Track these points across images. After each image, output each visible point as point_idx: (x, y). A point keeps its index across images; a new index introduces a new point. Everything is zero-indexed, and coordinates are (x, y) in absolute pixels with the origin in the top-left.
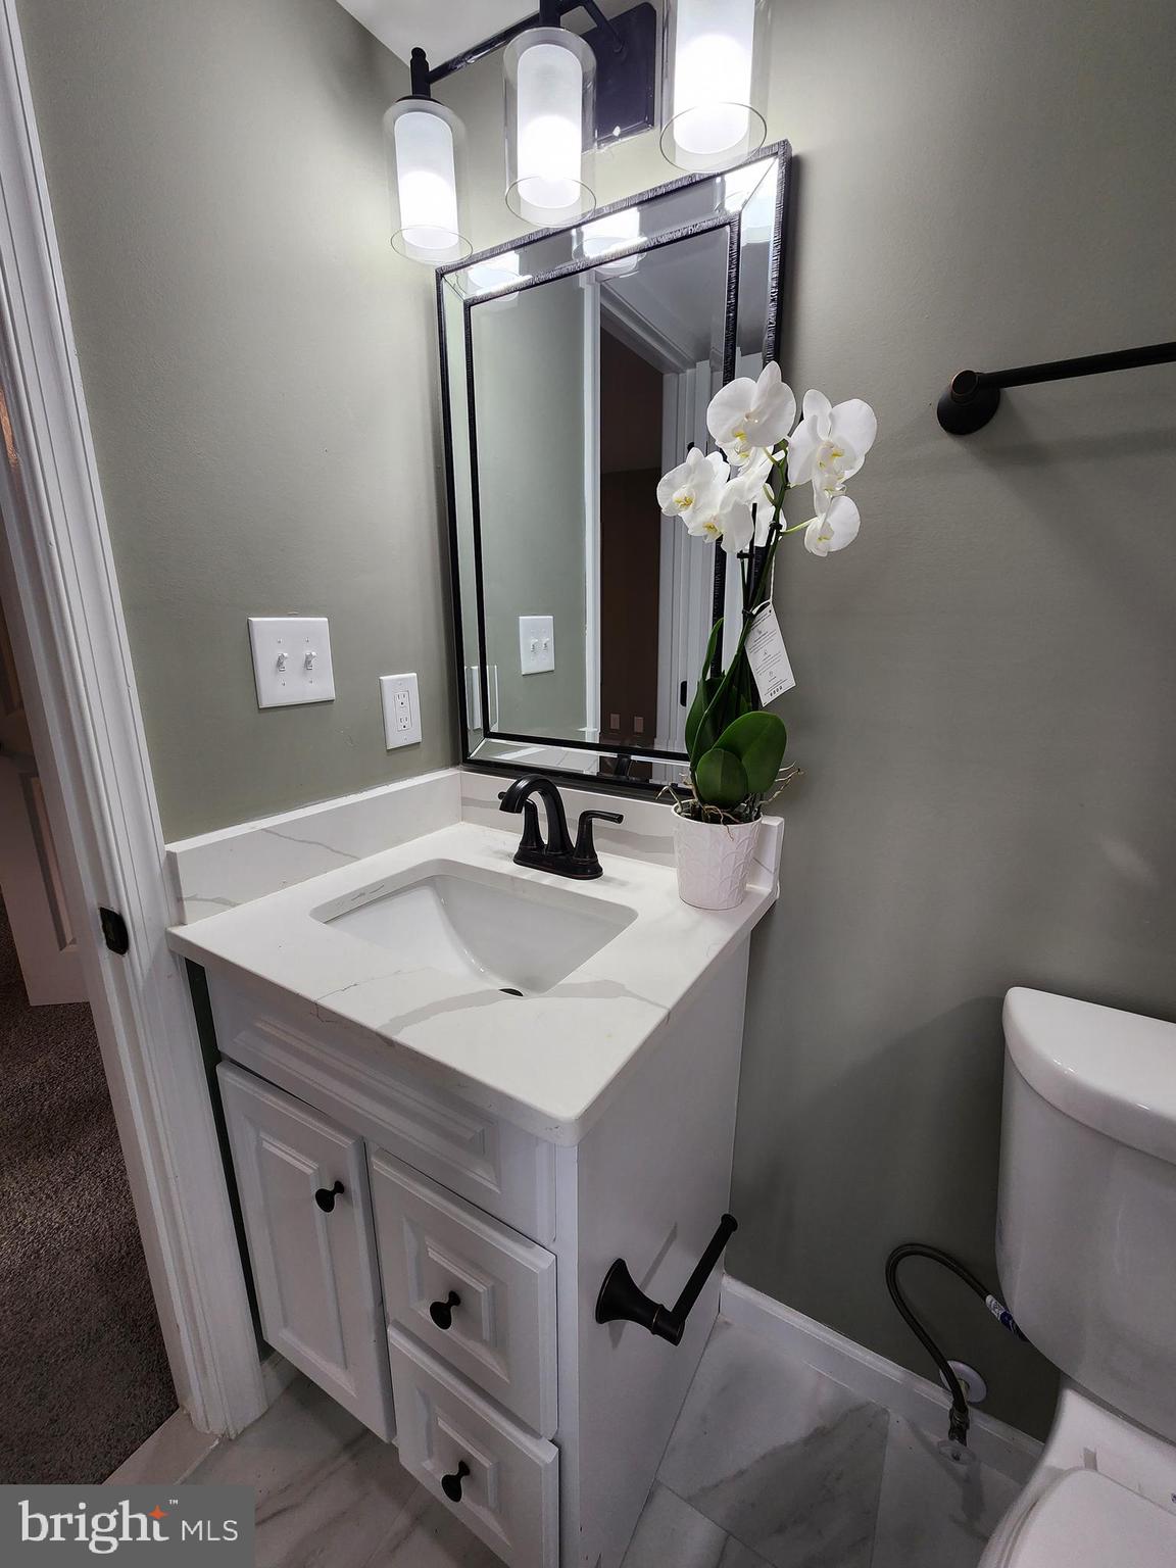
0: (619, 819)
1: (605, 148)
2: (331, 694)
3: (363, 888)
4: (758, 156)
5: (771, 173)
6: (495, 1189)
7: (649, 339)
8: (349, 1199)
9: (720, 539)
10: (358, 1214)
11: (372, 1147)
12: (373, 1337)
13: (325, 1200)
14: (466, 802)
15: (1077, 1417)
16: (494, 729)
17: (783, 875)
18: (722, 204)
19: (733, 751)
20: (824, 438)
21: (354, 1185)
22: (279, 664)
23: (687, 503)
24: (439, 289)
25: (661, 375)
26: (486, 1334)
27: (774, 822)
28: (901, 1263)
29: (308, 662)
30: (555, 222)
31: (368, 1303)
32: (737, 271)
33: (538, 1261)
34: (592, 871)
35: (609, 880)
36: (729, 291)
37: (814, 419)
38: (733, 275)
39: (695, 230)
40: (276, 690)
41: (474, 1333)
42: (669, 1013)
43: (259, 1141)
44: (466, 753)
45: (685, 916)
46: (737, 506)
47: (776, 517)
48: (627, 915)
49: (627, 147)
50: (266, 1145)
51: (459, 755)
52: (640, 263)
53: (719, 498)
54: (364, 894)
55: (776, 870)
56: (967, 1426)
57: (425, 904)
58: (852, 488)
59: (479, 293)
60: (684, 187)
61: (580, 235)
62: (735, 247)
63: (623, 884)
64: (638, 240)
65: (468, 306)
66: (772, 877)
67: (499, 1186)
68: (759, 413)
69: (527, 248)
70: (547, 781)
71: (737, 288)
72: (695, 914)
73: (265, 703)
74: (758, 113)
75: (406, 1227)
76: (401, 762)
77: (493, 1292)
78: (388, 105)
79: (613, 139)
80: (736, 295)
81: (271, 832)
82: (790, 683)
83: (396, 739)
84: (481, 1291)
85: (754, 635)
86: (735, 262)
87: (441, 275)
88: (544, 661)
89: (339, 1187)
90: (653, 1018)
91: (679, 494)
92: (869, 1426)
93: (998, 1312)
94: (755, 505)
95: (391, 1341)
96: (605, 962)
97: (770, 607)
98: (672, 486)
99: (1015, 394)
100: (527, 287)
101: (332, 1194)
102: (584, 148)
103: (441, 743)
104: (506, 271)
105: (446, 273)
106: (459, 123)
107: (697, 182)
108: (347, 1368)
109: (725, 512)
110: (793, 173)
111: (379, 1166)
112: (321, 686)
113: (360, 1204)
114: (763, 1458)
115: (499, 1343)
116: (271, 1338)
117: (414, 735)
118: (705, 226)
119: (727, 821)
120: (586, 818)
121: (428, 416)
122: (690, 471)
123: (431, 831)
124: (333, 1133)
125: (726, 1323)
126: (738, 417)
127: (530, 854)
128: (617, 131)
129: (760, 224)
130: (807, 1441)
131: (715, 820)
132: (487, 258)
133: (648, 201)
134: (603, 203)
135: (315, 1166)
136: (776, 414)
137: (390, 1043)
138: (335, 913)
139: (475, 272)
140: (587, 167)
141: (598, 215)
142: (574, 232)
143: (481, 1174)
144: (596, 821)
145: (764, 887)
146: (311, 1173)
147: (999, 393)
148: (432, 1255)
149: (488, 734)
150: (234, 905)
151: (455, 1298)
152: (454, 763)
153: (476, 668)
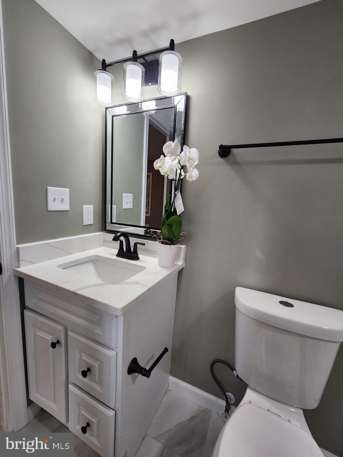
0: (144, 244)
1: (147, 87)
2: (69, 209)
3: (73, 261)
4: (180, 94)
5: (183, 99)
6: (102, 334)
7: (162, 128)
8: (61, 346)
9: (168, 176)
10: (63, 349)
11: (69, 328)
12: (64, 389)
13: (53, 345)
14: (105, 241)
15: (249, 394)
16: (113, 221)
17: (186, 260)
18: (174, 102)
19: (170, 226)
20: (188, 155)
21: (63, 341)
22: (54, 199)
23: (160, 167)
24: (106, 112)
25: (166, 137)
26: (97, 379)
27: (183, 246)
28: (215, 365)
29: (62, 200)
30: (134, 101)
31: (64, 378)
32: (176, 118)
33: (112, 353)
34: (137, 258)
35: (141, 261)
36: (174, 121)
37: (185, 151)
38: (175, 118)
39: (167, 107)
40: (53, 206)
41: (93, 380)
42: (150, 288)
43: (35, 331)
44: (105, 228)
45: (159, 269)
46: (171, 169)
47: (181, 172)
48: (144, 268)
49: (151, 87)
50: (37, 333)
51: (104, 229)
52: (155, 112)
53: (168, 167)
54: (73, 263)
55: (183, 259)
56: (229, 409)
57: (90, 267)
58: (196, 167)
59: (116, 114)
60: (164, 98)
61: (141, 105)
62: (175, 112)
63: (144, 262)
64: (155, 107)
65: (113, 117)
66: (182, 260)
67: (102, 333)
68: (174, 149)
69: (129, 105)
70: (126, 235)
71: (176, 121)
72: (162, 268)
73: (49, 209)
74: (179, 87)
75: (76, 349)
76: (87, 229)
77: (99, 366)
78: (96, 70)
79: (149, 85)
80: (175, 123)
81: (48, 244)
82: (183, 210)
83: (86, 222)
84: (96, 366)
85: (176, 199)
86: (175, 115)
87: (106, 109)
88: (130, 206)
89: (58, 342)
90: (145, 289)
91: (158, 165)
92: (206, 414)
93: (236, 375)
94: (176, 169)
95: (69, 388)
96: (136, 278)
97: (180, 192)
98: (157, 163)
99: (233, 150)
100: (129, 114)
101: (56, 344)
102: (142, 86)
103: (99, 225)
104: (124, 110)
105: (108, 108)
106: (113, 77)
107: (167, 98)
108: (55, 402)
109: (169, 170)
110: (188, 99)
111: (70, 333)
112: (66, 207)
113: (64, 347)
114: (177, 425)
115: (100, 382)
116: (32, 398)
117: (91, 222)
118: (169, 107)
119: (170, 244)
120: (136, 244)
121: (101, 142)
122: (161, 160)
123: (94, 248)
124: (57, 325)
125: (170, 390)
126: (169, 149)
127: (121, 254)
128: (150, 84)
129: (181, 107)
130: (189, 420)
131: (167, 244)
132: (118, 106)
133: (157, 99)
134: (146, 99)
135: (51, 337)
136: (177, 149)
137: (76, 294)
138: (66, 266)
139: (115, 109)
140: (142, 91)
141: (145, 101)
142: (140, 104)
143: (98, 331)
144: (138, 246)
145: (180, 263)
146: (50, 339)
147: (230, 150)
148: (83, 358)
149: (112, 223)
150: (34, 263)
151: (89, 370)
152: (102, 231)
153: (110, 206)
